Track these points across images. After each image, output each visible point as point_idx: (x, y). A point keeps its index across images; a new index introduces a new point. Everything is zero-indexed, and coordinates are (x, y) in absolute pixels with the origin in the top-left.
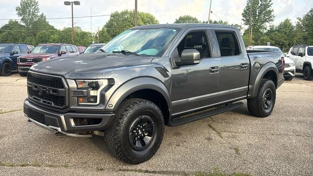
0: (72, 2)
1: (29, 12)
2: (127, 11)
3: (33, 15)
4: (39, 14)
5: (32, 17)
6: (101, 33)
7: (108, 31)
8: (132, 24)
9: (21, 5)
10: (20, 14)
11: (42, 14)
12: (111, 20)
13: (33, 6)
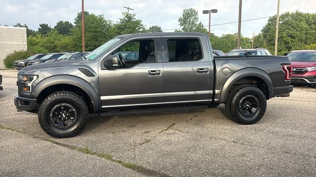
0: (210, 11)
1: (189, 22)
2: (288, 13)
3: (193, 24)
4: (198, 23)
5: (192, 26)
6: (257, 39)
7: (265, 36)
8: (293, 27)
9: (183, 16)
10: (181, 25)
11: (201, 23)
12: (269, 24)
13: (193, 16)
